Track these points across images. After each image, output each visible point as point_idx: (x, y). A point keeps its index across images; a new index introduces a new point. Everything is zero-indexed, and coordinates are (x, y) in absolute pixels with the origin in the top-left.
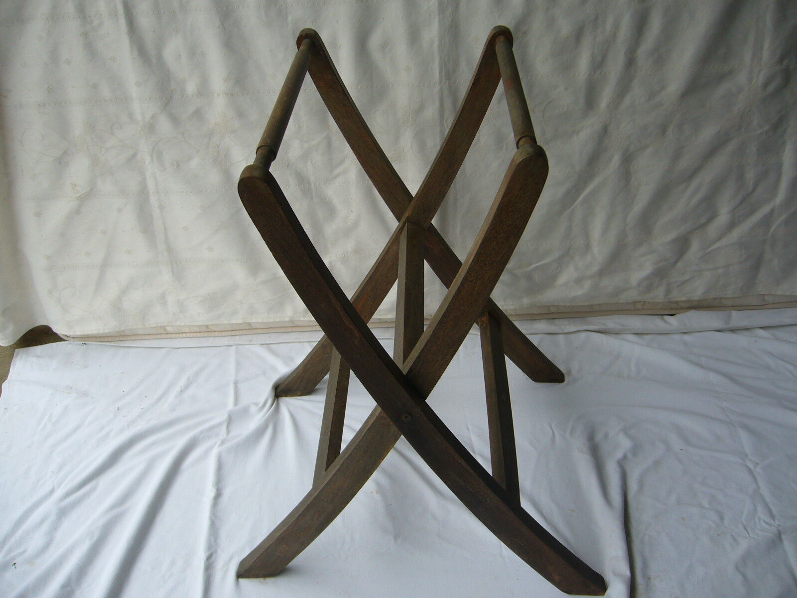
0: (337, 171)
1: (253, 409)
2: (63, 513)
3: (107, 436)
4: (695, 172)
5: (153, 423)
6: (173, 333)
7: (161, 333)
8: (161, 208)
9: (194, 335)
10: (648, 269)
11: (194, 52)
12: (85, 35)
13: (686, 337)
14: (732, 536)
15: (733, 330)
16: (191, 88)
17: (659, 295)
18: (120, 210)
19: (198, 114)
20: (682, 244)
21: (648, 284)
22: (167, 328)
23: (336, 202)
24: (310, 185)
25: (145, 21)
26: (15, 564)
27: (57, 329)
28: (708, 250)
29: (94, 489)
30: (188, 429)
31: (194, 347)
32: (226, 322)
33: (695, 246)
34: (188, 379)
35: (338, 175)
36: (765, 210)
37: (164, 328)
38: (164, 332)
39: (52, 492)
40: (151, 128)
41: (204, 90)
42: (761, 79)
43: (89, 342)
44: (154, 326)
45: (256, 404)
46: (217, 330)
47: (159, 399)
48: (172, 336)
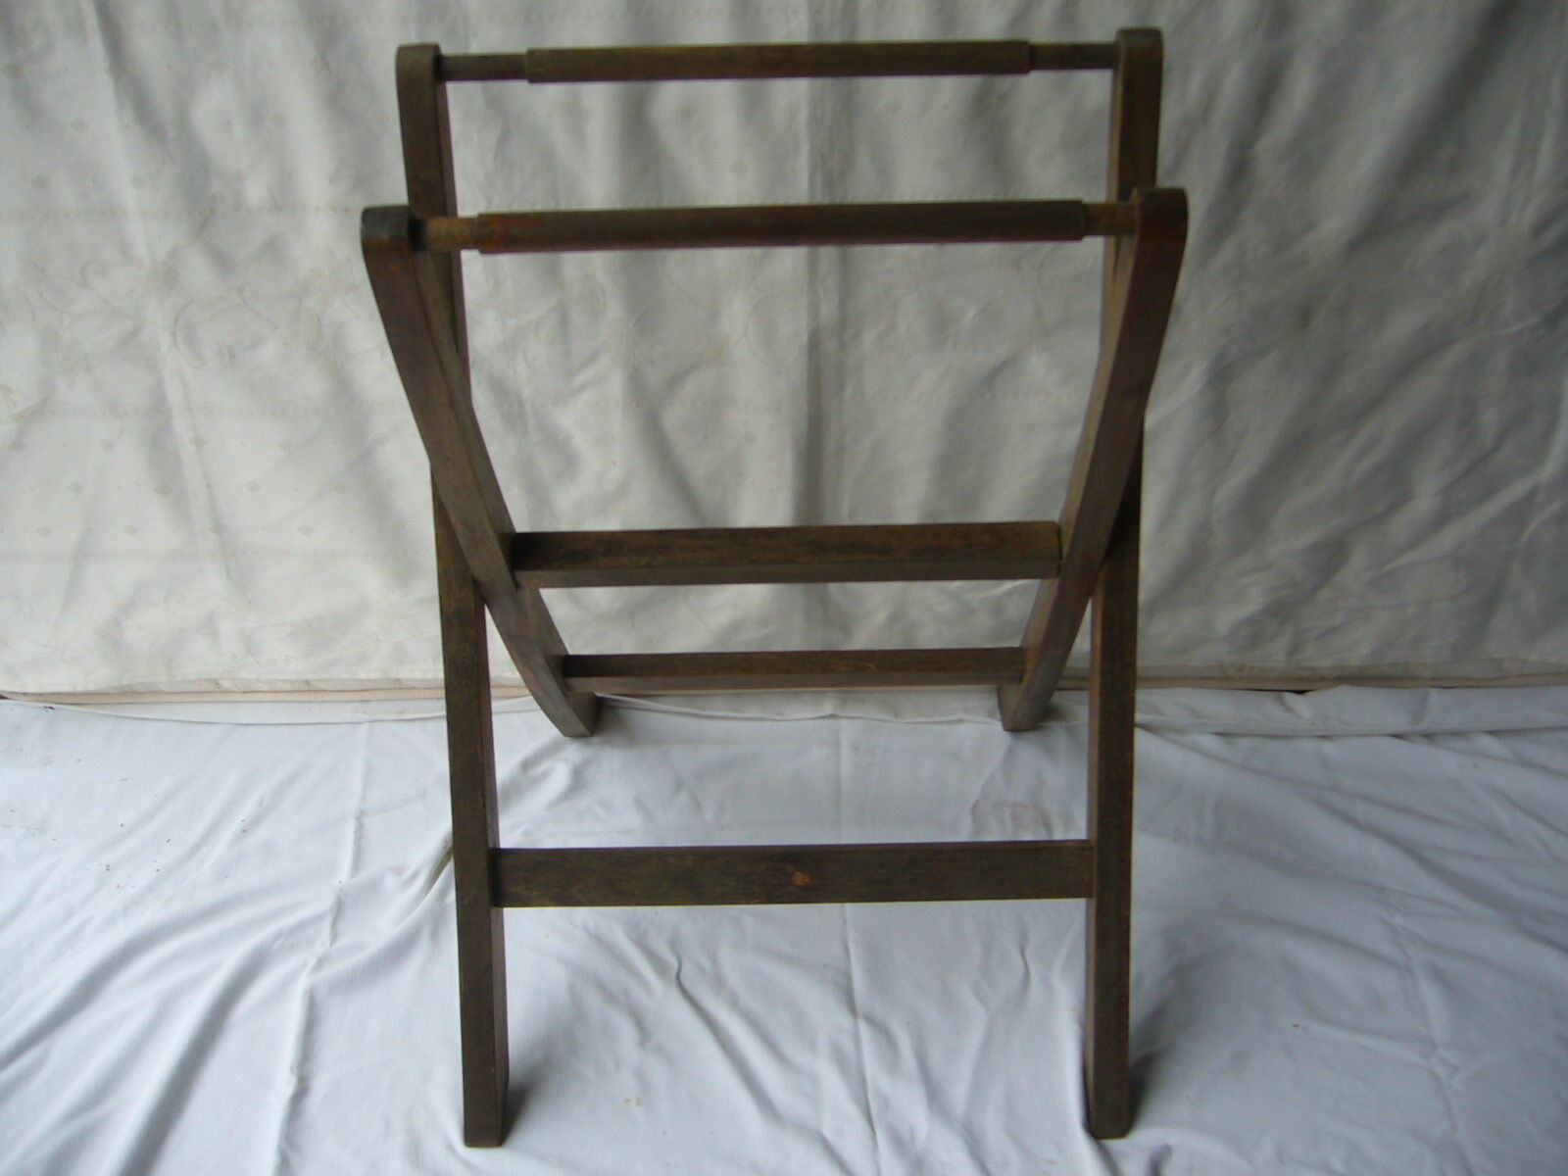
0: (580, 379)
1: (391, 882)
3: (77, 933)
4: (1372, 405)
5: (179, 907)
6: (233, 692)
7: (211, 691)
8: (199, 442)
9: (279, 697)
10: (1253, 603)
11: (262, 115)
12: (14, 71)
13: (1328, 748)
15: (1429, 736)
16: (256, 192)
17: (1275, 655)
18: (108, 446)
19: (273, 250)
20: (1331, 556)
21: (1253, 632)
22: (220, 682)
23: (581, 442)
24: (521, 405)
25: (148, 45)
28: (1387, 568)
29: (39, 1065)
30: (250, 926)
31: (281, 724)
32: (344, 676)
33: (1359, 558)
34: (261, 803)
35: (583, 388)
36: (1518, 489)
37: (215, 681)
38: (216, 690)
40: (169, 276)
41: (285, 198)
42: (1530, 215)
43: (57, 705)
44: (193, 677)
45: (398, 871)
46: (329, 689)
47: (196, 848)
48: (234, 697)
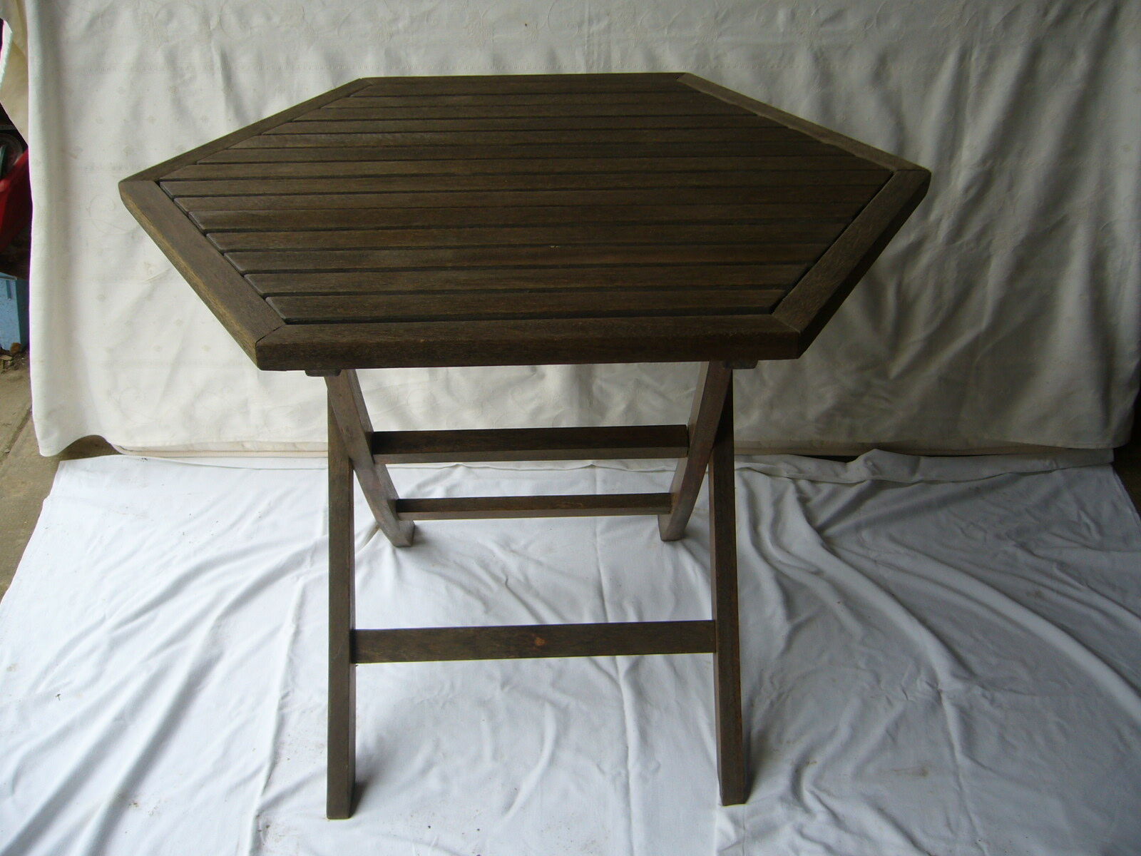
2: (115, 644)
3: (169, 563)
6: (253, 451)
9: (278, 454)
12: (175, 90)
14: (888, 699)
22: (245, 444)
26: (58, 695)
27: (112, 439)
29: (153, 620)
32: (319, 440)
34: (269, 504)
37: (241, 443)
38: (241, 449)
39: (103, 620)
43: (151, 458)
44: (232, 440)
47: (233, 525)
48: (252, 454)
